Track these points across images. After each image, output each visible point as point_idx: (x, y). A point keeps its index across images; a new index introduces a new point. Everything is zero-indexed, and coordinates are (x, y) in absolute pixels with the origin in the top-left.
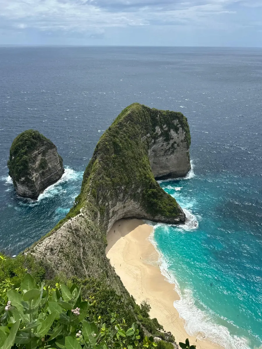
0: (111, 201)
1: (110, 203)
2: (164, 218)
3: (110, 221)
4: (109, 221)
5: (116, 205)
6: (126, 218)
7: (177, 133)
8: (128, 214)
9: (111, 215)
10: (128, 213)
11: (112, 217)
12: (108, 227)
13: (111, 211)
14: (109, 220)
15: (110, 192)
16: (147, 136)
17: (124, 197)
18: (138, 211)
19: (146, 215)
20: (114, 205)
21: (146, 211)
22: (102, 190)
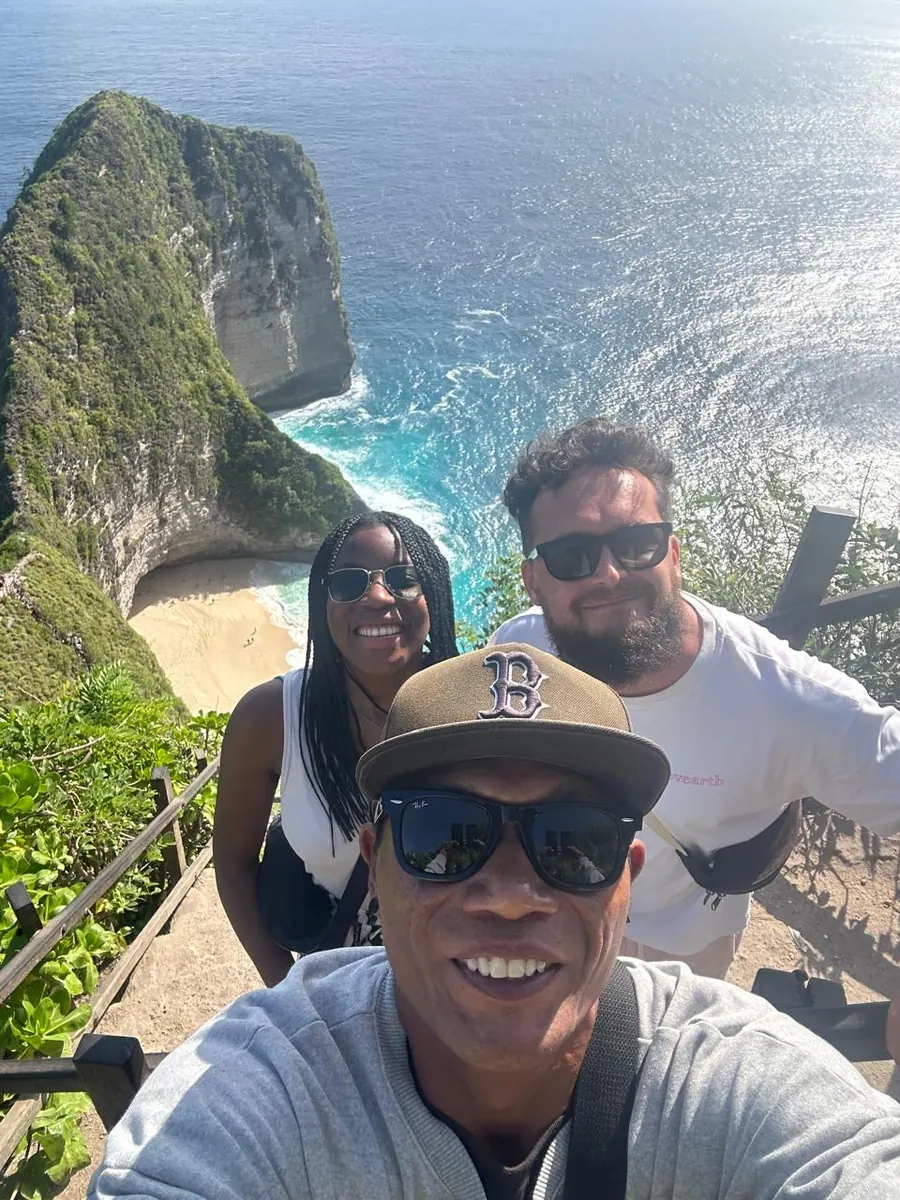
0: (109, 502)
1: (108, 509)
2: (312, 536)
3: (121, 578)
4: (118, 581)
5: (131, 517)
6: (173, 561)
7: (290, 219)
8: (180, 545)
9: (120, 556)
10: (177, 542)
11: (126, 566)
12: (122, 605)
13: (118, 541)
14: (117, 576)
15: (95, 466)
16: (184, 236)
17: (153, 486)
18: (216, 532)
19: (246, 539)
20: (123, 518)
21: (244, 525)
22: (64, 462)
